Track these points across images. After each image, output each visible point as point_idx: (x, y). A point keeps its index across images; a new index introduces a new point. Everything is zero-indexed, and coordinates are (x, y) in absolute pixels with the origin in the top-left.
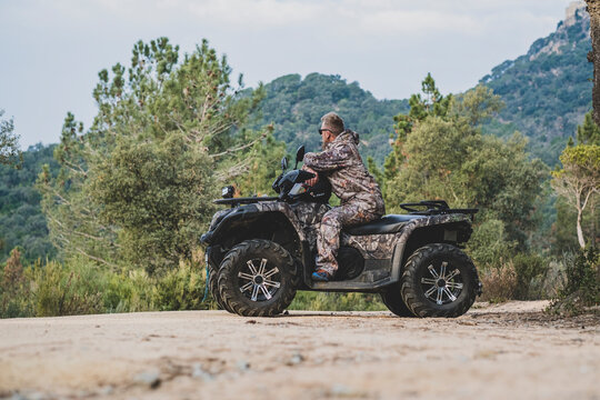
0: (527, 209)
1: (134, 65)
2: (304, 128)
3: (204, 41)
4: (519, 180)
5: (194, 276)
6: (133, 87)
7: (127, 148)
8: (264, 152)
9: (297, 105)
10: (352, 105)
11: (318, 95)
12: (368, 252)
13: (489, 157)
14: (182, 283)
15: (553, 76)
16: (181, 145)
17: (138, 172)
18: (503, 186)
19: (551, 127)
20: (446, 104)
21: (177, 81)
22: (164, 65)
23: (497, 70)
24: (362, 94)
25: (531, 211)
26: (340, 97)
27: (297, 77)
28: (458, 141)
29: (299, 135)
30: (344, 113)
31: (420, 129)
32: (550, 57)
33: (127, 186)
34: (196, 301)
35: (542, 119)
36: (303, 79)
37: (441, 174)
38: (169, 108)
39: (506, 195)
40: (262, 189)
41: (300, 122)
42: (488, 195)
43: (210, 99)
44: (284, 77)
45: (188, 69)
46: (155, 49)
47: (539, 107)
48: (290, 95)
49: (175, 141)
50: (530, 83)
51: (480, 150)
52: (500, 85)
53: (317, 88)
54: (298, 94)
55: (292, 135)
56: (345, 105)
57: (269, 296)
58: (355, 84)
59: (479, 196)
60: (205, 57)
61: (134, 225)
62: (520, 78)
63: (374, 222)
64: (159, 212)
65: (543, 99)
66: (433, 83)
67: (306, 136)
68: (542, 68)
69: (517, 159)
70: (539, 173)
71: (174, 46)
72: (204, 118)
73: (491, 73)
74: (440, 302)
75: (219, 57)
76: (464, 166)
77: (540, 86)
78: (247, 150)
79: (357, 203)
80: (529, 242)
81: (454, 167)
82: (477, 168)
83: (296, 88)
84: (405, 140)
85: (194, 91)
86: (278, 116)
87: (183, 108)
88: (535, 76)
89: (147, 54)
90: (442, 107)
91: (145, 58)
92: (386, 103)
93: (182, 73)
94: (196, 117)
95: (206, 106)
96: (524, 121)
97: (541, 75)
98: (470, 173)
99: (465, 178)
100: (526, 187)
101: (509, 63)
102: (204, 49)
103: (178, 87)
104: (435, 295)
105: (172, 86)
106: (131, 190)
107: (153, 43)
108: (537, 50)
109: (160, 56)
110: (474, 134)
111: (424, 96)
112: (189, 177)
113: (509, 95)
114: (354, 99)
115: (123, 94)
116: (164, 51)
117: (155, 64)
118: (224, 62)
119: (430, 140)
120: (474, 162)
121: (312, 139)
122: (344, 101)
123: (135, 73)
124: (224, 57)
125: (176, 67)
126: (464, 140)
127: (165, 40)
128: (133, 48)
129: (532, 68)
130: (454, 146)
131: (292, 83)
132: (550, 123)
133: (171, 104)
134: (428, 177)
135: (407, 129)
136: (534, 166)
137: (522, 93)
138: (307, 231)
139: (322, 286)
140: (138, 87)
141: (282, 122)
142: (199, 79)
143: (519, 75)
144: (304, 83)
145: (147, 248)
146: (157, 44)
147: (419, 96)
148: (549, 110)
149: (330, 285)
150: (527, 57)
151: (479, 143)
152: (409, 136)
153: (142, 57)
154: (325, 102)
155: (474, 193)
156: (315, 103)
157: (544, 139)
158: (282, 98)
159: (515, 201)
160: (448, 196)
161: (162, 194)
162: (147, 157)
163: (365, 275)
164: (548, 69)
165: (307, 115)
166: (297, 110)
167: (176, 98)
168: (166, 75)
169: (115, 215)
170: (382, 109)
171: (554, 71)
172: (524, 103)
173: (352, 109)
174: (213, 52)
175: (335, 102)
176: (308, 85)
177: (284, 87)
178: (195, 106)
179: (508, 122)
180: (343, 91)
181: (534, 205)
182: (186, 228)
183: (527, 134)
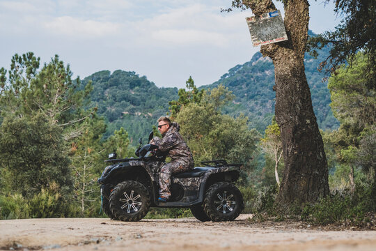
0: (248, 159)
1: (12, 69)
2: (112, 104)
3: (56, 56)
4: (243, 141)
5: (51, 198)
6: (11, 82)
7: (12, 121)
8: (92, 124)
9: (108, 90)
10: (142, 91)
11: (121, 84)
12: (186, 187)
13: (226, 128)
14: (43, 202)
15: (266, 75)
16: (43, 119)
17: (17, 136)
18: (233, 144)
19: (265, 106)
20: (201, 95)
21: (39, 79)
22: (31, 69)
23: (232, 70)
24: (149, 84)
25: (250, 160)
26: (135, 86)
27: (108, 72)
28: (207, 118)
29: (108, 109)
30: (137, 95)
31: (185, 110)
32: (264, 63)
33: (12, 144)
34: (52, 213)
35: (259, 102)
36: (111, 73)
37: (197, 137)
38: (34, 96)
39: (235, 150)
40: (90, 146)
41: (109, 101)
42: (224, 150)
43: (59, 91)
44: (100, 72)
45: (46, 72)
46: (25, 59)
47: (257, 95)
48: (103, 84)
49: (40, 118)
50: (252, 79)
51: (220, 124)
52: (234, 80)
53: (120, 79)
54: (108, 83)
55: (105, 109)
56: (138, 91)
57: (136, 210)
58: (144, 77)
59: (219, 151)
60: (57, 66)
61: (15, 167)
62: (246, 76)
63: (188, 172)
64: (30, 160)
65: (260, 89)
66: (193, 83)
67: (113, 110)
68: (259, 70)
69: (242, 130)
70: (255, 137)
71: (37, 58)
72: (56, 103)
73: (228, 73)
74: (225, 212)
75: (65, 66)
76: (211, 133)
77: (258, 81)
78: (81, 122)
79: (180, 162)
80: (248, 178)
81: (204, 133)
82: (218, 134)
83: (107, 79)
84: (176, 117)
85: (50, 86)
86: (96, 96)
87: (43, 96)
88: (255, 75)
89: (20, 62)
90: (198, 97)
91: (19, 64)
92: (164, 90)
93: (42, 75)
94: (50, 101)
95: (57, 95)
96: (248, 103)
97: (259, 74)
98: (214, 138)
99: (211, 141)
100: (247, 146)
101: (239, 66)
102: (56, 61)
103: (40, 83)
104: (222, 209)
105: (36, 82)
106: (13, 146)
107: (24, 56)
108: (257, 59)
109: (28, 64)
110: (216, 114)
111: (187, 90)
112: (48, 139)
113: (239, 86)
114: (143, 86)
115: (5, 86)
116: (31, 61)
117: (25, 69)
118: (68, 69)
119: (190, 117)
120: (217, 131)
121: (117, 111)
122: (137, 88)
123: (13, 73)
124: (68, 66)
125: (38, 71)
126: (211, 118)
127: (32, 54)
128: (12, 58)
129: (253, 70)
130: (204, 121)
131: (105, 76)
132: (264, 104)
133: (36, 94)
134: (189, 139)
135: (177, 110)
136: (252, 133)
137: (247, 85)
138: (155, 176)
139: (163, 204)
140: (15, 82)
141: (98, 100)
142: (53, 79)
143: (245, 74)
144: (112, 76)
145: (22, 181)
146: (26, 56)
147: (184, 90)
148: (263, 96)
149: (167, 204)
150: (251, 63)
151: (220, 119)
152: (178, 115)
153: (17, 64)
154: (125, 89)
155: (216, 149)
156: (119, 89)
157: (260, 114)
158: (98, 86)
159: (240, 154)
160: (201, 150)
161: (33, 149)
162: (23, 126)
163: (185, 199)
164: (263, 71)
165: (113, 96)
166: (107, 93)
167: (39, 90)
168: (32, 75)
169: (4, 161)
170: (161, 93)
171: (267, 72)
172: (248, 91)
173: (143, 93)
174: (61, 63)
175: (132, 88)
176: (115, 77)
177: (99, 79)
178: (50, 95)
179: (238, 103)
180: (137, 82)
181: (252, 157)
182: (46, 169)
183: (250, 111)
